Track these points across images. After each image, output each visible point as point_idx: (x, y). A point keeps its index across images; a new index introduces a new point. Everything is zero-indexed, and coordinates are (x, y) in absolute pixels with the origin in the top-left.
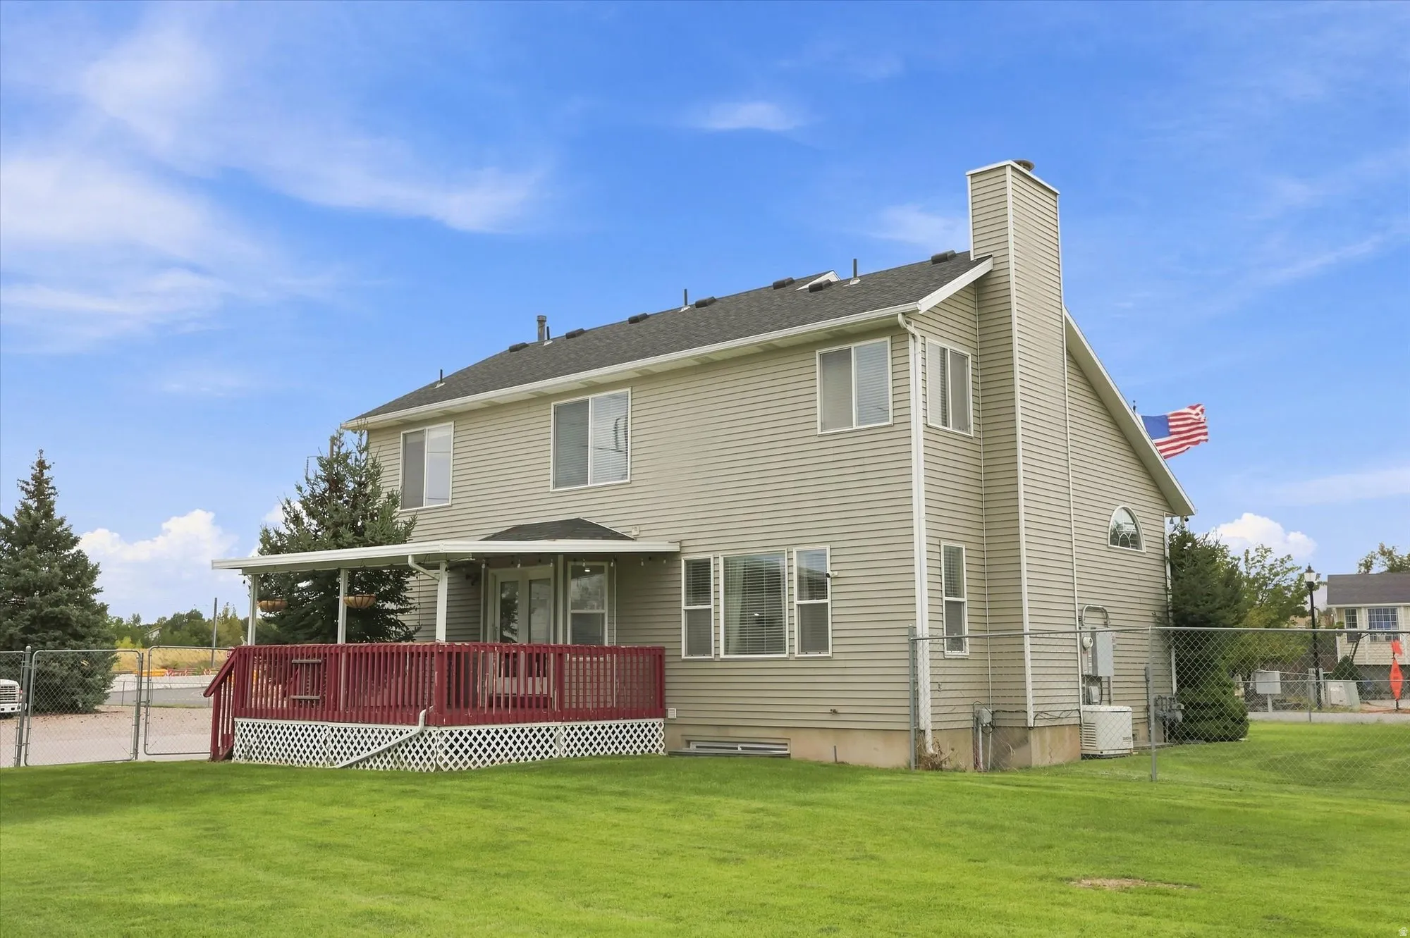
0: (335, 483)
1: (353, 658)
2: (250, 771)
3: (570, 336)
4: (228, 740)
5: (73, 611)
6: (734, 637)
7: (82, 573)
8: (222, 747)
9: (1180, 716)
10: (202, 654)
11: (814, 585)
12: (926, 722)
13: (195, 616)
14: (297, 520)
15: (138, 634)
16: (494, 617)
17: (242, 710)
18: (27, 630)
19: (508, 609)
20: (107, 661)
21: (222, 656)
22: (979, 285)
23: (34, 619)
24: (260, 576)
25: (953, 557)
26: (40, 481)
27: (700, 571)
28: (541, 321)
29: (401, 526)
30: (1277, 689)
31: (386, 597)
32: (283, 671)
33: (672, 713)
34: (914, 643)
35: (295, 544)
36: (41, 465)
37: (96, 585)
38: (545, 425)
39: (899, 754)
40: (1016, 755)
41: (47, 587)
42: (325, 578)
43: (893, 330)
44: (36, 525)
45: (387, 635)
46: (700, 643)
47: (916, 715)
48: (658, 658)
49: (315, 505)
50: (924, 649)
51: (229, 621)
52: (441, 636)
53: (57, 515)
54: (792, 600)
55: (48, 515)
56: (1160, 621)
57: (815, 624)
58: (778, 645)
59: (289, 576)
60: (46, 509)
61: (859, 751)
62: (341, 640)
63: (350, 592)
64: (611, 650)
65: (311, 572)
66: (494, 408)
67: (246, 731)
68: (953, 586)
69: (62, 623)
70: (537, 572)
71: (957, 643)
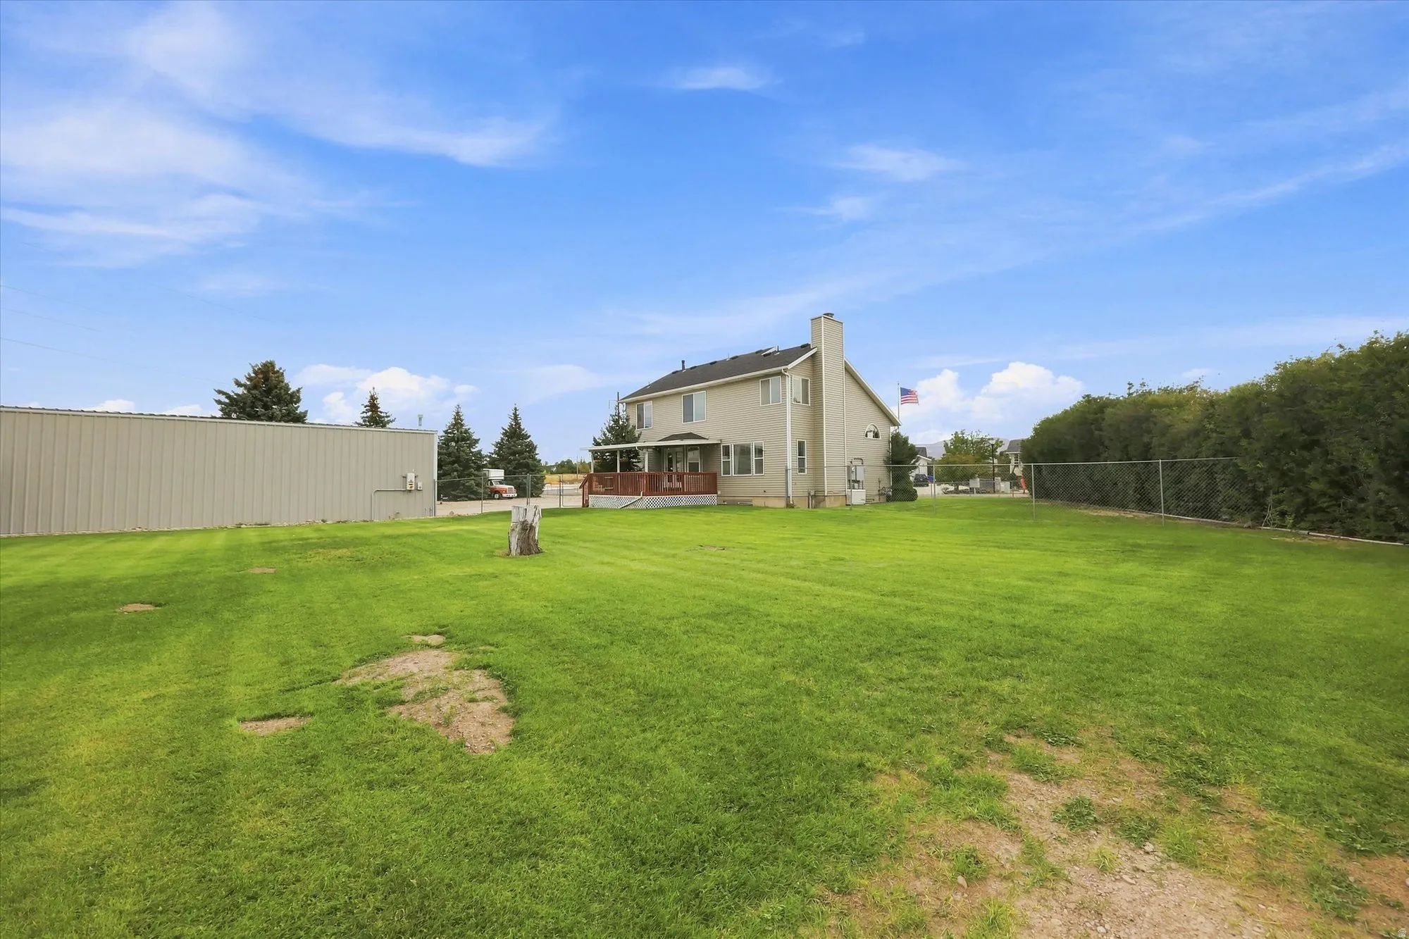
0: (616, 422)
1: (622, 477)
2: (594, 509)
3: (691, 368)
4: (587, 501)
5: (530, 461)
6: (737, 470)
7: (532, 448)
8: (585, 504)
9: (891, 493)
10: (574, 476)
11: (759, 451)
12: (790, 493)
13: (569, 462)
14: (605, 435)
15: (549, 469)
16: (666, 464)
17: (591, 492)
18: (515, 468)
19: (670, 461)
20: (543, 478)
21: (581, 477)
22: (813, 356)
23: (517, 464)
24: (594, 452)
25: (801, 445)
26: (516, 416)
27: (727, 449)
28: (683, 362)
29: (637, 435)
30: (978, 486)
31: (633, 458)
32: (602, 482)
33: (719, 492)
34: (787, 470)
35: (606, 442)
36: (516, 409)
37: (537, 452)
38: (679, 402)
39: (782, 504)
40: (821, 505)
41: (520, 453)
42: (613, 452)
43: (780, 373)
44: (516, 431)
45: (634, 470)
46: (727, 472)
47: (787, 492)
48: (714, 476)
49: (611, 429)
50: (790, 473)
51: (583, 463)
52: (646, 470)
53: (522, 427)
54: (753, 458)
55: (519, 428)
56: (886, 462)
57: (760, 464)
58: (749, 471)
59: (603, 452)
60: (518, 424)
61: (772, 503)
62: (618, 471)
63: (621, 457)
64: (701, 474)
65: (608, 451)
66: (665, 396)
67: (592, 499)
68: (801, 453)
69: (527, 466)
70: (678, 449)
71: (802, 470)
